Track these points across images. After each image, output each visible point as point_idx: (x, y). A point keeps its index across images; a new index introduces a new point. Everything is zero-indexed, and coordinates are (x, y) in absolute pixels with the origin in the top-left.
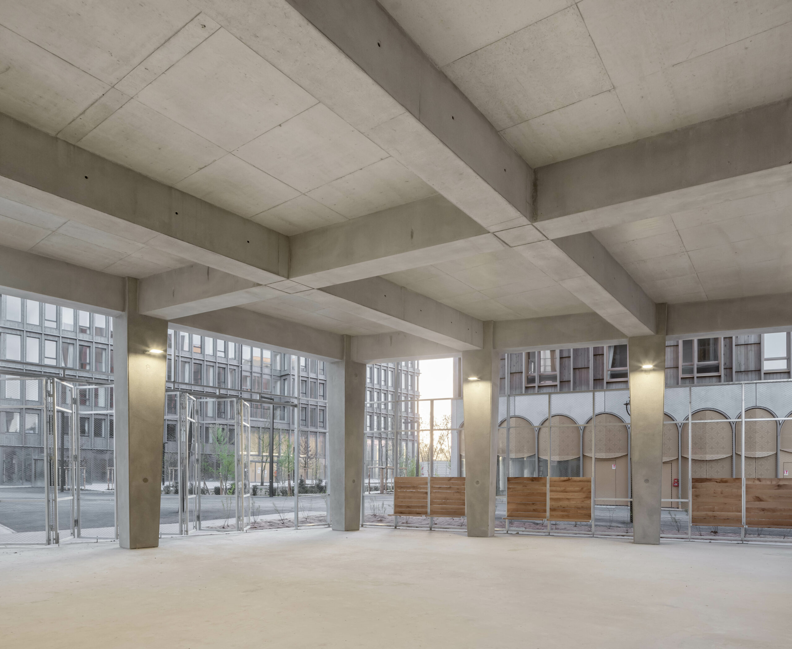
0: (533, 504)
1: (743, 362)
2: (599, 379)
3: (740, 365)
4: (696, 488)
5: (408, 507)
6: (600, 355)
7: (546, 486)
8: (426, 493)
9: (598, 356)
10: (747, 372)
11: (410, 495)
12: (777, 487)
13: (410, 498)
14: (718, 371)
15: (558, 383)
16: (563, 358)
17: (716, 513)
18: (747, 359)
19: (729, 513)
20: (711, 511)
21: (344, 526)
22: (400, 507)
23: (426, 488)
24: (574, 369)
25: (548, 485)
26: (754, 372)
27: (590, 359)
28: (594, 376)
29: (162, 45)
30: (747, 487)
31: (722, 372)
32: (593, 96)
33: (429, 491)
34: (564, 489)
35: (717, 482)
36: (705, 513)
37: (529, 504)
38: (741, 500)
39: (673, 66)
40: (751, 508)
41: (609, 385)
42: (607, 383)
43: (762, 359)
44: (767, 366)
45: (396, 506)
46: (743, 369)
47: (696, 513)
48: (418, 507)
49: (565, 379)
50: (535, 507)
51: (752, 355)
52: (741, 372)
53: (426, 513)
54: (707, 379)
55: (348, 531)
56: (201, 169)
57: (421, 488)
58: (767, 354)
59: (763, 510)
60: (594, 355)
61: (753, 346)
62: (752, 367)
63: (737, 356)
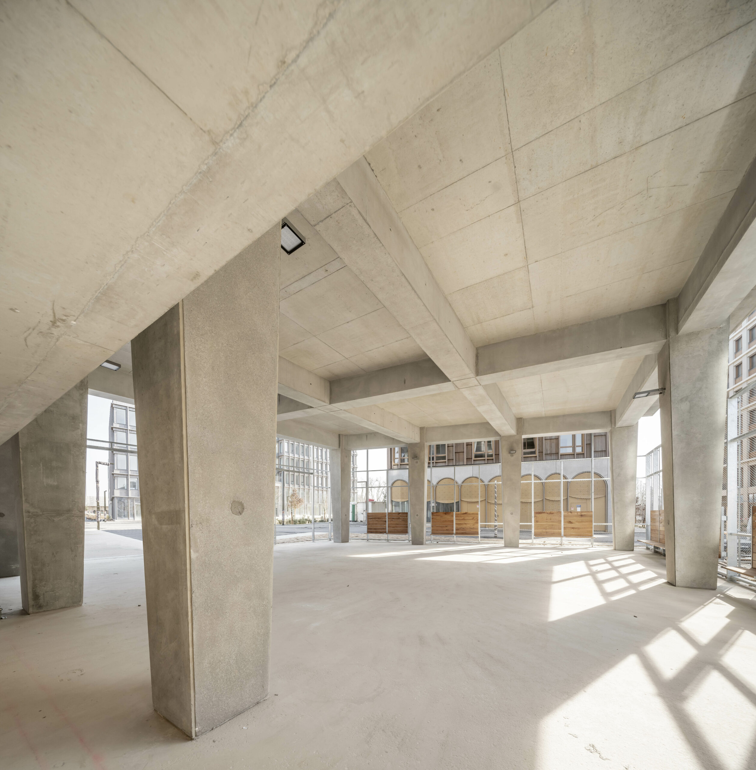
0: (446, 526)
1: (549, 449)
2: (470, 458)
3: (547, 450)
4: (536, 517)
5: (375, 529)
6: (470, 445)
7: (453, 517)
8: (386, 521)
9: (469, 446)
10: (551, 454)
11: (376, 522)
12: (580, 516)
13: (376, 524)
14: (535, 454)
15: (446, 460)
16: (449, 446)
17: (547, 530)
18: (551, 447)
19: (554, 530)
20: (545, 529)
21: (341, 540)
22: (371, 529)
23: (386, 519)
24: (455, 453)
25: (454, 516)
26: (555, 454)
27: (464, 447)
28: (467, 457)
29: (300, 279)
30: (564, 516)
31: (537, 454)
32: (520, 311)
33: (387, 520)
34: (464, 518)
35: (548, 513)
36: (541, 530)
37: (444, 527)
38: (561, 523)
39: (567, 297)
40: (567, 527)
41: (475, 461)
42: (474, 460)
43: (559, 447)
44: (562, 451)
45: (368, 529)
46: (549, 452)
47: (536, 531)
48: (381, 529)
49: (451, 458)
50: (447, 528)
51: (554, 445)
52: (548, 454)
53: (385, 532)
54: (529, 458)
55: (343, 542)
56: (295, 344)
57: (382, 519)
58: (561, 444)
59: (573, 528)
60: (466, 445)
61: (554, 440)
62: (554, 451)
63: (545, 446)
